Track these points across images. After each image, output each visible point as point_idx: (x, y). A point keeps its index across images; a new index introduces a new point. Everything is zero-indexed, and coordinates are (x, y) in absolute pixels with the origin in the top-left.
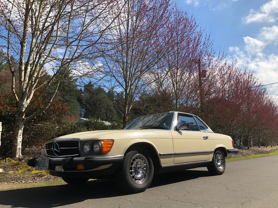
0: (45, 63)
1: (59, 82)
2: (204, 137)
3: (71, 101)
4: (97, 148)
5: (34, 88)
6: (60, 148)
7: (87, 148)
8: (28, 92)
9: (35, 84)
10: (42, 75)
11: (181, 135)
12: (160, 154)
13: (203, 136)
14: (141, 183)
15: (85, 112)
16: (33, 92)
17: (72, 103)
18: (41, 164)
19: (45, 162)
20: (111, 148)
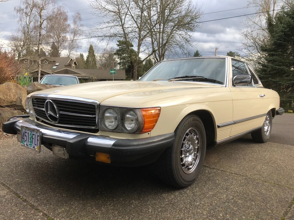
6: (59, 112)
18: (26, 136)
19: (34, 136)
20: (156, 122)
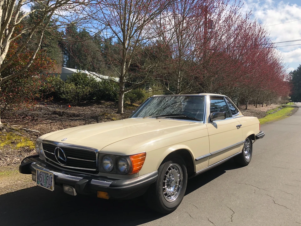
0: (22, 5)
1: (42, 32)
2: (237, 127)
3: (51, 47)
4: (123, 167)
5: (10, 39)
6: (66, 157)
7: (108, 164)
8: (2, 44)
9: (10, 34)
10: (19, 22)
11: (217, 128)
12: (196, 160)
13: (237, 125)
14: (175, 200)
15: (68, 59)
16: (8, 43)
17: (53, 48)
18: (41, 177)
19: (48, 178)
20: (142, 165)
